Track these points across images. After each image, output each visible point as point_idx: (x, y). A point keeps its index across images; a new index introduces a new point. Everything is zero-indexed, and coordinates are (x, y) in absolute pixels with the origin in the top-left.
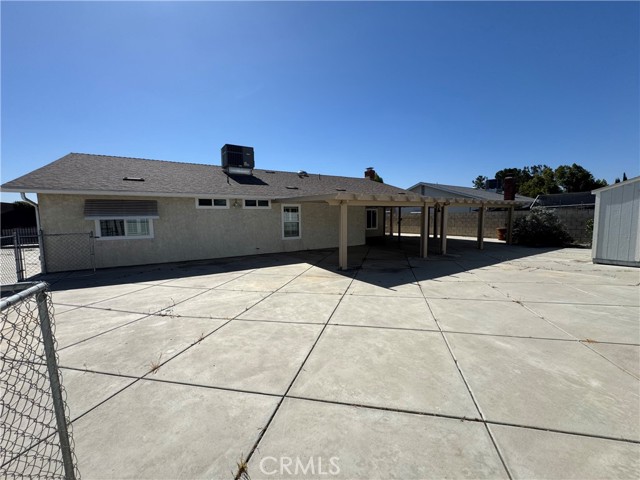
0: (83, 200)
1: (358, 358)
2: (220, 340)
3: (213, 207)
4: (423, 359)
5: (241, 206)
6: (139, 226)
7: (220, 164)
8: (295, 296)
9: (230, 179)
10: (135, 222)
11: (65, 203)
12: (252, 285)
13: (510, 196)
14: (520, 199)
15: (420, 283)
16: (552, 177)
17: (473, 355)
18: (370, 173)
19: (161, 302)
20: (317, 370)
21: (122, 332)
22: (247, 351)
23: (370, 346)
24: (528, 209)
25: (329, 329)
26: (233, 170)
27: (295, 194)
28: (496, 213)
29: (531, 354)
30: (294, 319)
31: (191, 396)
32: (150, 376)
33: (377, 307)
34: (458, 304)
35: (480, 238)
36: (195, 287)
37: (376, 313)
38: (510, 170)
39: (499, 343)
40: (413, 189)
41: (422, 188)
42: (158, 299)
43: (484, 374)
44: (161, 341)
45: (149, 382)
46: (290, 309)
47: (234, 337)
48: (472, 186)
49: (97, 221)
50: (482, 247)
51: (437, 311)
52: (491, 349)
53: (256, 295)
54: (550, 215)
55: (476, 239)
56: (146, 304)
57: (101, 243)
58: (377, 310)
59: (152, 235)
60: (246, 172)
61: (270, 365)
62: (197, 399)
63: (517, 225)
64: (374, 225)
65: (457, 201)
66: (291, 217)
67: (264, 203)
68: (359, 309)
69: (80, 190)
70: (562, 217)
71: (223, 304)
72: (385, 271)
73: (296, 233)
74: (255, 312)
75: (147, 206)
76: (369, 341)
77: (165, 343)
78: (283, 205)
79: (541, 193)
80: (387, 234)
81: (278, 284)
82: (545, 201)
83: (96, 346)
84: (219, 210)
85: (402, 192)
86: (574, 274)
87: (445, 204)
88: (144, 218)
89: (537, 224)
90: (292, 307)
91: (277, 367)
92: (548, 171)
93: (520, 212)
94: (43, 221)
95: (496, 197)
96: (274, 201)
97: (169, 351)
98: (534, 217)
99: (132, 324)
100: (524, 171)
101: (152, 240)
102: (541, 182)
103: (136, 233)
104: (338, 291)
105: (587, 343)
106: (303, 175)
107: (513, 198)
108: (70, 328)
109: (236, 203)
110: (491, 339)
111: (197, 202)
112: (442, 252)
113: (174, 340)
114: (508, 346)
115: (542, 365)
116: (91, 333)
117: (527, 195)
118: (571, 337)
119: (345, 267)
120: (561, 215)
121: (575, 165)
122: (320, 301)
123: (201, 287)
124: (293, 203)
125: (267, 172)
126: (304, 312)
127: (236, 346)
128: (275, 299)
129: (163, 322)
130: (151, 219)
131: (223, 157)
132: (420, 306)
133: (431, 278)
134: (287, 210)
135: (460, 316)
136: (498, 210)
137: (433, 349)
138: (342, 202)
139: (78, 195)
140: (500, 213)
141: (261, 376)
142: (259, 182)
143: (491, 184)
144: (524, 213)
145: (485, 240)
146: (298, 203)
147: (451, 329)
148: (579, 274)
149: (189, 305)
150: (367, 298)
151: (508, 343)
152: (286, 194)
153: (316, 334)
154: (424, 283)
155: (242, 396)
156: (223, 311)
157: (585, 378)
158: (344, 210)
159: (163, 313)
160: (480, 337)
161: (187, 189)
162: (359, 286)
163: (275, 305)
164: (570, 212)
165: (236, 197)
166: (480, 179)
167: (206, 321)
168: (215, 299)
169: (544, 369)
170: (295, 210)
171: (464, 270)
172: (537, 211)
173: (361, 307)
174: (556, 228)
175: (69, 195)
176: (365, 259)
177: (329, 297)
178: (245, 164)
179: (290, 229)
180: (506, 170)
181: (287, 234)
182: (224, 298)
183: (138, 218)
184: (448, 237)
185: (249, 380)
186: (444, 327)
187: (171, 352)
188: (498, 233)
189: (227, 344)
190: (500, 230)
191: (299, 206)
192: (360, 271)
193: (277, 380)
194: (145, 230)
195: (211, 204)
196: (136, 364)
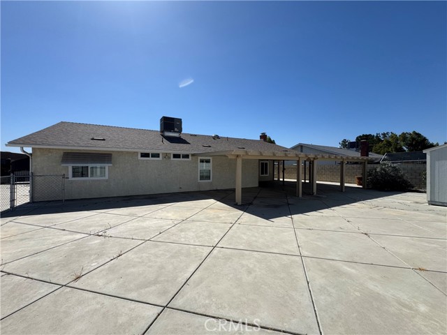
0: (62, 153)
1: (231, 276)
2: (133, 256)
3: (150, 158)
4: (282, 279)
5: (169, 158)
6: (98, 170)
7: (159, 130)
8: (198, 223)
9: (164, 139)
10: (96, 168)
11: (50, 154)
12: (169, 215)
13: (365, 153)
14: (372, 156)
15: (293, 216)
16: (397, 140)
17: (323, 277)
18: (264, 137)
19: (102, 226)
20: (198, 285)
21: (66, 248)
22: (150, 267)
23: (243, 266)
24: (378, 163)
25: (215, 251)
26: (167, 134)
27: (208, 150)
28: (355, 166)
29: (371, 279)
30: (192, 242)
31: (95, 302)
32: (72, 284)
33: (257, 235)
34: (318, 234)
35: (342, 183)
36: (129, 215)
37: (254, 239)
38: (366, 136)
39: (346, 268)
40: (294, 148)
41: (301, 147)
42: (101, 223)
43: (329, 295)
44: (90, 256)
45: (69, 289)
46: (192, 234)
47: (144, 255)
48: (339, 146)
49: (70, 167)
50: (344, 190)
51: (302, 238)
52: (339, 273)
53: (171, 222)
54: (394, 167)
55: (339, 184)
56: (90, 227)
57: (72, 182)
58: (256, 237)
59: (107, 177)
60: (176, 135)
61: (163, 279)
62: (99, 306)
63: (370, 175)
64: (266, 173)
65: (323, 157)
66: (205, 166)
67: (186, 156)
68: (243, 235)
69: (60, 145)
70: (404, 169)
71: (145, 228)
72: (268, 206)
73: (208, 178)
74: (166, 236)
75: (104, 157)
76: (244, 262)
77: (93, 257)
78: (200, 158)
79: (389, 152)
80: (276, 179)
81: (188, 214)
82: (391, 157)
83: (43, 258)
84: (154, 160)
85: (286, 150)
86: (413, 212)
87: (314, 159)
88: (102, 165)
89: (385, 174)
90: (194, 232)
91: (168, 281)
92: (394, 136)
93: (372, 166)
94: (34, 166)
95: (355, 154)
96: (193, 155)
97: (94, 264)
98: (382, 169)
99: (75, 242)
100: (377, 136)
101: (107, 181)
102: (389, 144)
103: (96, 176)
104: (230, 221)
105: (418, 271)
106: (217, 137)
107: (367, 155)
108: (32, 242)
109: (166, 156)
110: (340, 264)
111: (139, 155)
112: (313, 193)
113: (100, 255)
114: (353, 271)
115: (379, 289)
116: (44, 248)
117: (379, 153)
118: (406, 265)
119: (240, 203)
120: (404, 168)
121: (414, 132)
122: (215, 228)
123: (133, 215)
124: (207, 156)
125: (191, 135)
126: (200, 237)
127: (143, 262)
128: (183, 226)
129: (98, 240)
130: (107, 166)
131: (161, 125)
132: (289, 235)
133: (302, 213)
134: (202, 161)
135: (318, 243)
136: (356, 163)
137: (292, 271)
138: (237, 156)
139: (59, 149)
140: (358, 166)
141: (153, 288)
142: (184, 142)
143: (351, 145)
144: (375, 166)
145: (346, 185)
146: (210, 156)
147: (310, 255)
148: (417, 213)
149: (121, 228)
150: (250, 227)
151: (353, 268)
152: (202, 150)
153: (205, 255)
154: (295, 217)
155: (133, 305)
156: (143, 234)
157: (415, 303)
158: (239, 162)
159: (100, 234)
160: (331, 262)
161: (133, 146)
162: (247, 217)
163: (182, 231)
164: (410, 166)
165: (166, 152)
166: (344, 141)
167: (128, 241)
168: (140, 223)
169: (381, 292)
170: (208, 161)
171: (328, 207)
172: (385, 164)
173: (244, 234)
174: (400, 178)
175: (53, 149)
176: (255, 198)
177: (223, 225)
178: (176, 129)
179: (205, 174)
180: (363, 135)
181: (202, 178)
182: (146, 224)
183: (99, 165)
184: (317, 182)
185: (143, 291)
186: (304, 253)
187: (94, 265)
188: (357, 180)
189: (137, 260)
190: (358, 178)
191: (211, 158)
192: (250, 207)
193: (165, 292)
194: (103, 174)
195: (149, 157)
196: (65, 273)
